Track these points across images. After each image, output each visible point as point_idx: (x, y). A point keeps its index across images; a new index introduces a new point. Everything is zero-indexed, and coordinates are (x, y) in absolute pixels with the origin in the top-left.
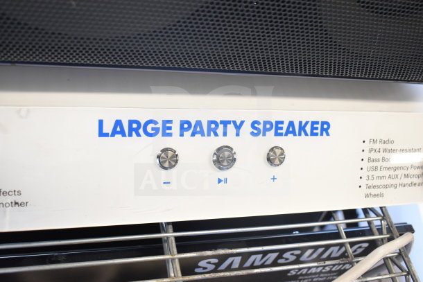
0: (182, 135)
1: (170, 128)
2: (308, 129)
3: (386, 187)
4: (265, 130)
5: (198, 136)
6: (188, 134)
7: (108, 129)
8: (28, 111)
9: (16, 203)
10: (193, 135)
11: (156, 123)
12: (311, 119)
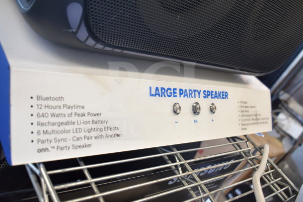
0: (180, 97)
1: (176, 93)
2: (221, 95)
3: (247, 124)
4: (208, 95)
5: (186, 97)
6: (182, 96)
7: (153, 92)
8: (122, 80)
9: (117, 135)
10: (184, 97)
11: (171, 90)
12: (222, 91)
